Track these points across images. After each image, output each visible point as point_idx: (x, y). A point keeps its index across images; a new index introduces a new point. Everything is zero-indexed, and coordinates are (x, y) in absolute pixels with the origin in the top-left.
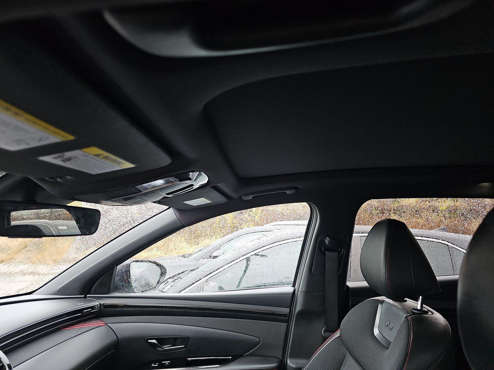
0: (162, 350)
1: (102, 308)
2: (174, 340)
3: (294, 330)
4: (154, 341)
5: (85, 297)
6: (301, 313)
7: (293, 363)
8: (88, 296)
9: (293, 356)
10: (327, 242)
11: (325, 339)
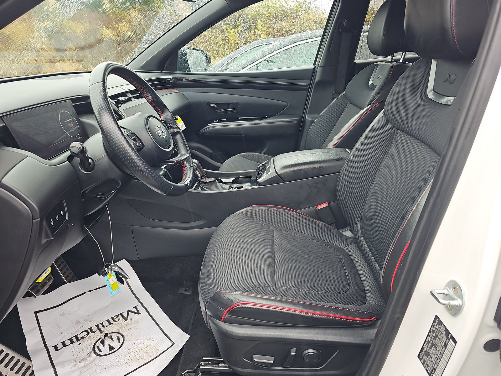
0: (219, 111)
1: (175, 81)
2: (227, 104)
3: (312, 95)
4: (214, 105)
5: (161, 73)
6: (319, 83)
7: (309, 117)
8: (163, 72)
9: (310, 113)
10: (344, 23)
11: (334, 98)
